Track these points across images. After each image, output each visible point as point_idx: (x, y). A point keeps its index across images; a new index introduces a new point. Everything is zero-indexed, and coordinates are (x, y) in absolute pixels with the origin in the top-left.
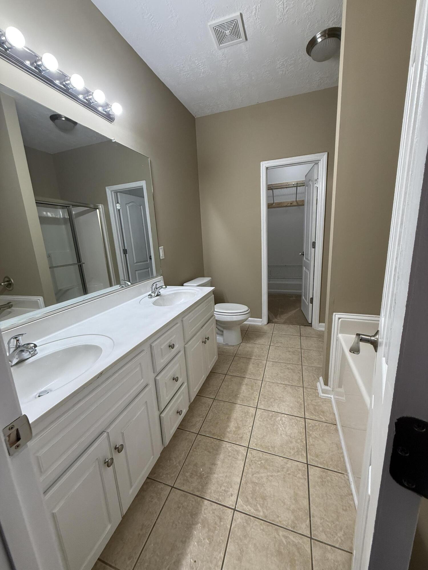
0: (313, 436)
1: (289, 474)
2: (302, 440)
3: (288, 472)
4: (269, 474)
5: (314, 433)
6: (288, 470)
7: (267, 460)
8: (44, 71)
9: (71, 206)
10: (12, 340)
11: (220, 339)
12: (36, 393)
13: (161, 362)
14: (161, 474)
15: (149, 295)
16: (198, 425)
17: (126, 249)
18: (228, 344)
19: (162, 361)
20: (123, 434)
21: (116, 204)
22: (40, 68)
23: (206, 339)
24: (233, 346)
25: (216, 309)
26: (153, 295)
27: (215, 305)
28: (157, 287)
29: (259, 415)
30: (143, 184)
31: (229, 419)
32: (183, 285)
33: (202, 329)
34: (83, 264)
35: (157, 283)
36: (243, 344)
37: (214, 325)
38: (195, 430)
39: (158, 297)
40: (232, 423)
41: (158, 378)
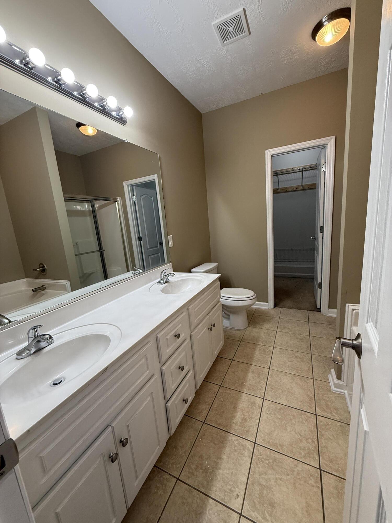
0: (325, 436)
1: (300, 479)
2: (314, 440)
3: (298, 477)
4: (277, 476)
5: (326, 433)
6: (298, 474)
7: (275, 460)
8: (63, 84)
9: (94, 200)
10: (31, 331)
11: (226, 323)
12: (51, 381)
13: (166, 352)
14: (167, 463)
15: (158, 282)
16: (204, 413)
17: (141, 237)
18: (234, 328)
19: (168, 351)
20: (128, 427)
21: (132, 196)
22: (60, 82)
23: (212, 325)
24: (239, 330)
25: (222, 293)
26: (162, 282)
27: (221, 290)
28: (166, 275)
29: (266, 406)
30: (155, 177)
31: (235, 408)
32: (190, 272)
33: (208, 316)
34: (104, 251)
35: (166, 271)
36: (249, 329)
37: (220, 311)
38: (201, 418)
39: (166, 284)
40: (239, 413)
41: (164, 368)
